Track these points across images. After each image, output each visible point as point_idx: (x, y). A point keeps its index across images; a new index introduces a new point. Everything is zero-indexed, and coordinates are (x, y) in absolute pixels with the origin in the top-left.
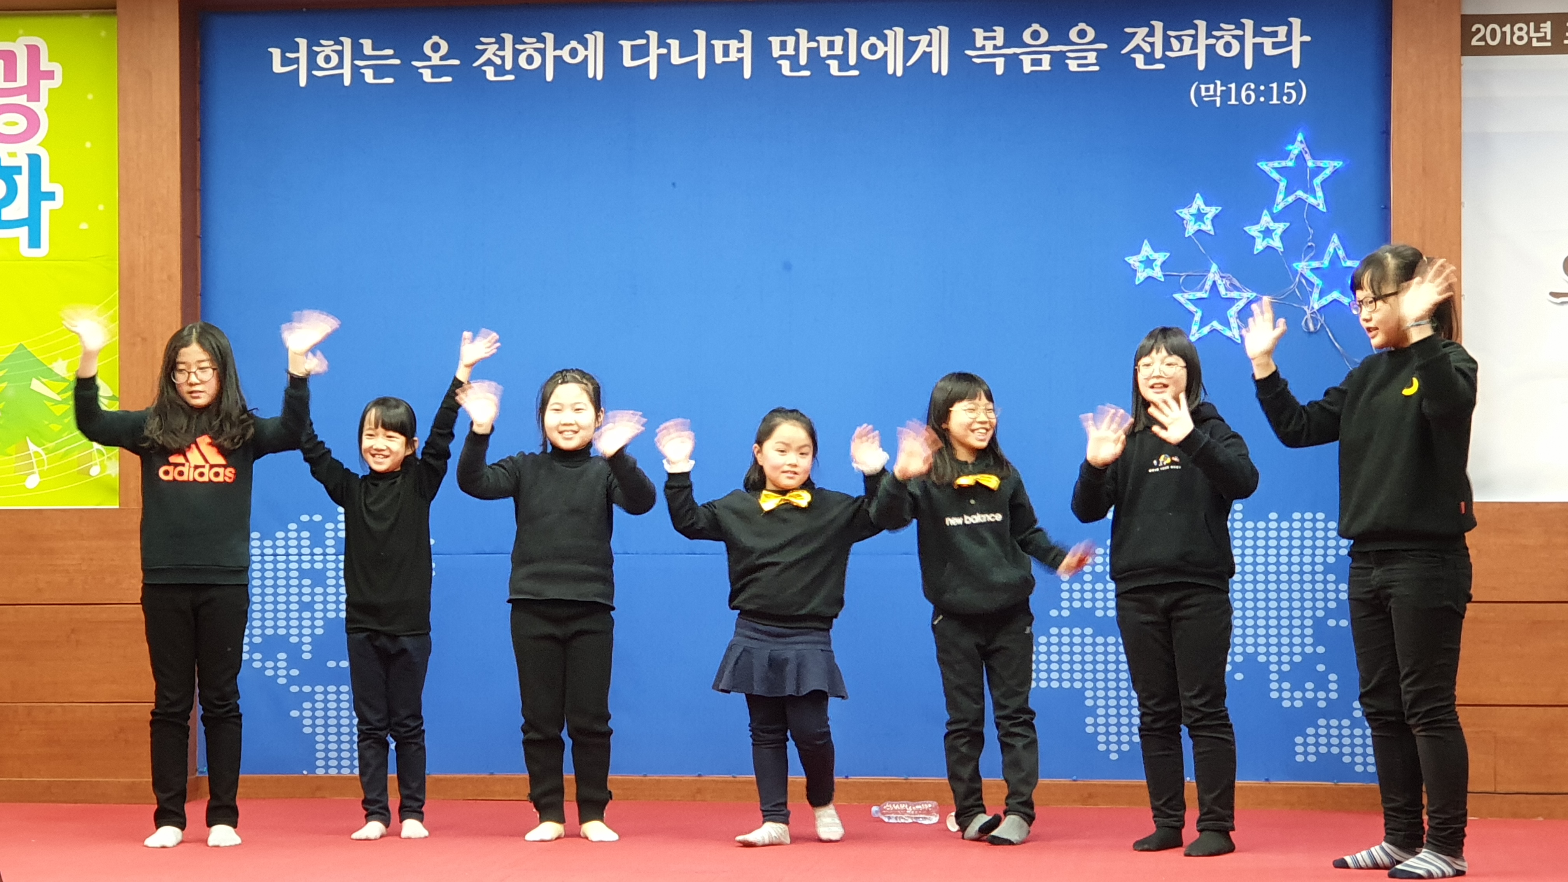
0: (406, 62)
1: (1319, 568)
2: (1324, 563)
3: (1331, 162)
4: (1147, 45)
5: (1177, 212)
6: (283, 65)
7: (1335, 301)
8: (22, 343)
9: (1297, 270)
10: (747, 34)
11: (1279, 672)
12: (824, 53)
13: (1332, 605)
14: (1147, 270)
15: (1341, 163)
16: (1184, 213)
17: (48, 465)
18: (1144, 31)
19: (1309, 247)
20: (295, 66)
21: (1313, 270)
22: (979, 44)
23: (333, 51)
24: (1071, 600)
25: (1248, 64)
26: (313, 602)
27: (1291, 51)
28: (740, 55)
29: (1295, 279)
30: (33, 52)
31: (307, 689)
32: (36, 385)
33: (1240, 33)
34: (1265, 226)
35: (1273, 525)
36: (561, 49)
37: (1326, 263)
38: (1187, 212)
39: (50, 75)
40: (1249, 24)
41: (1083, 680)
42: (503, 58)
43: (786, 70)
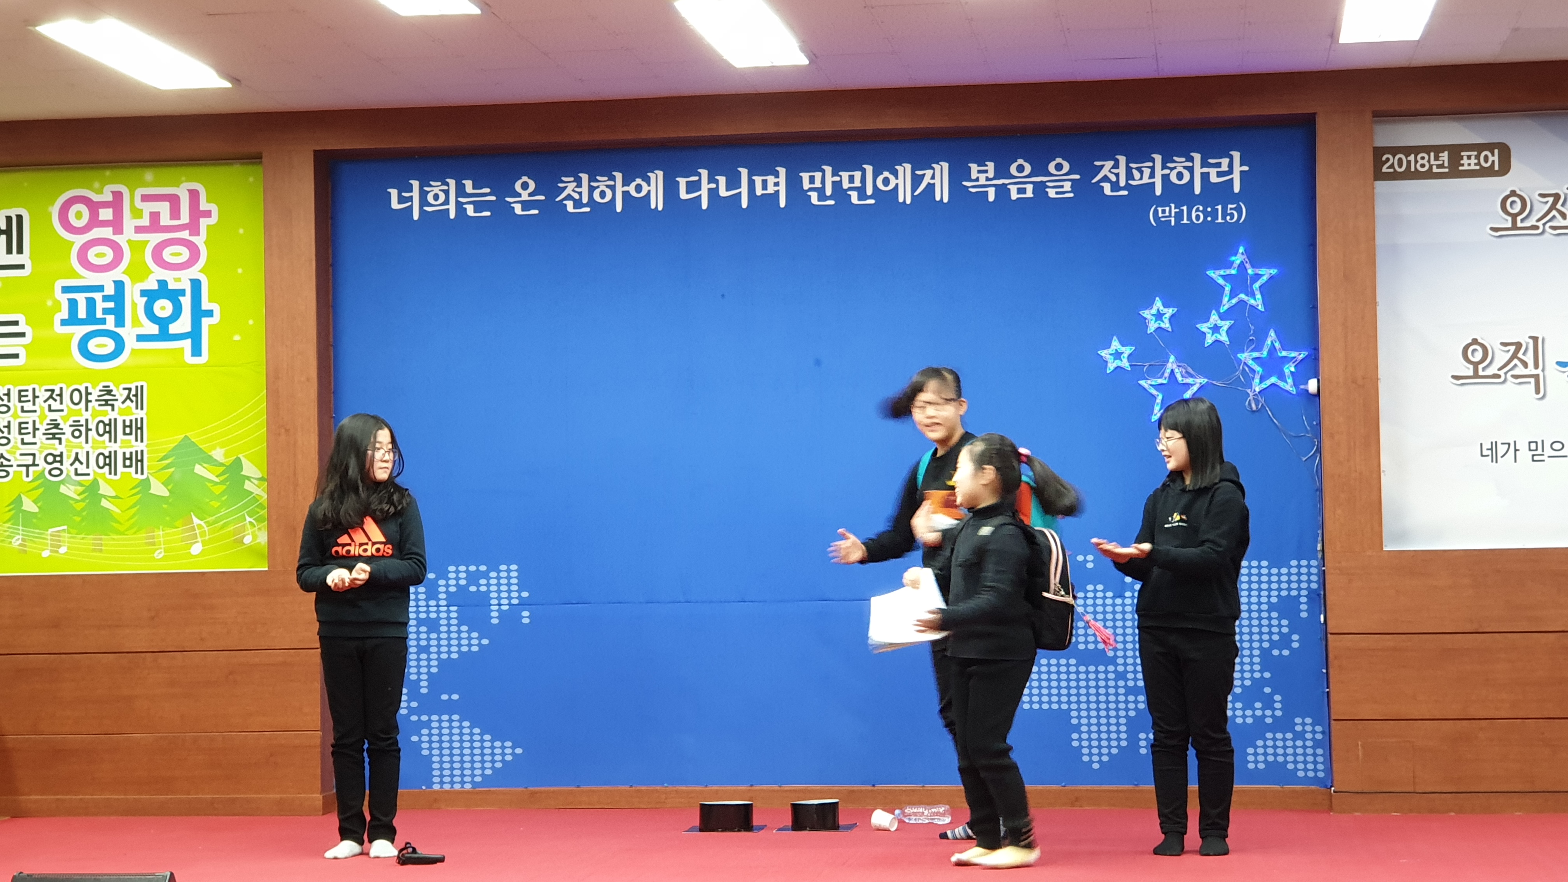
0: (501, 199)
1: (1264, 607)
2: (1269, 603)
3: (1268, 270)
4: (1113, 175)
5: (1141, 312)
6: (399, 203)
7: (1273, 385)
8: (187, 434)
9: (1241, 360)
10: (782, 171)
12: (846, 185)
13: (1276, 637)
14: (1116, 361)
15: (1276, 271)
16: (1146, 314)
17: (209, 535)
18: (1109, 164)
19: (1250, 340)
20: (409, 204)
21: (1255, 359)
22: (974, 177)
23: (440, 190)
25: (1197, 190)
26: (428, 646)
27: (1232, 179)
28: (776, 188)
29: (1239, 368)
30: (194, 195)
31: (424, 718)
32: (199, 469)
33: (1190, 164)
34: (1214, 323)
36: (628, 185)
37: (1265, 354)
38: (1148, 313)
39: (208, 214)
40: (1197, 157)
41: (1069, 702)
42: (580, 194)
43: (814, 200)
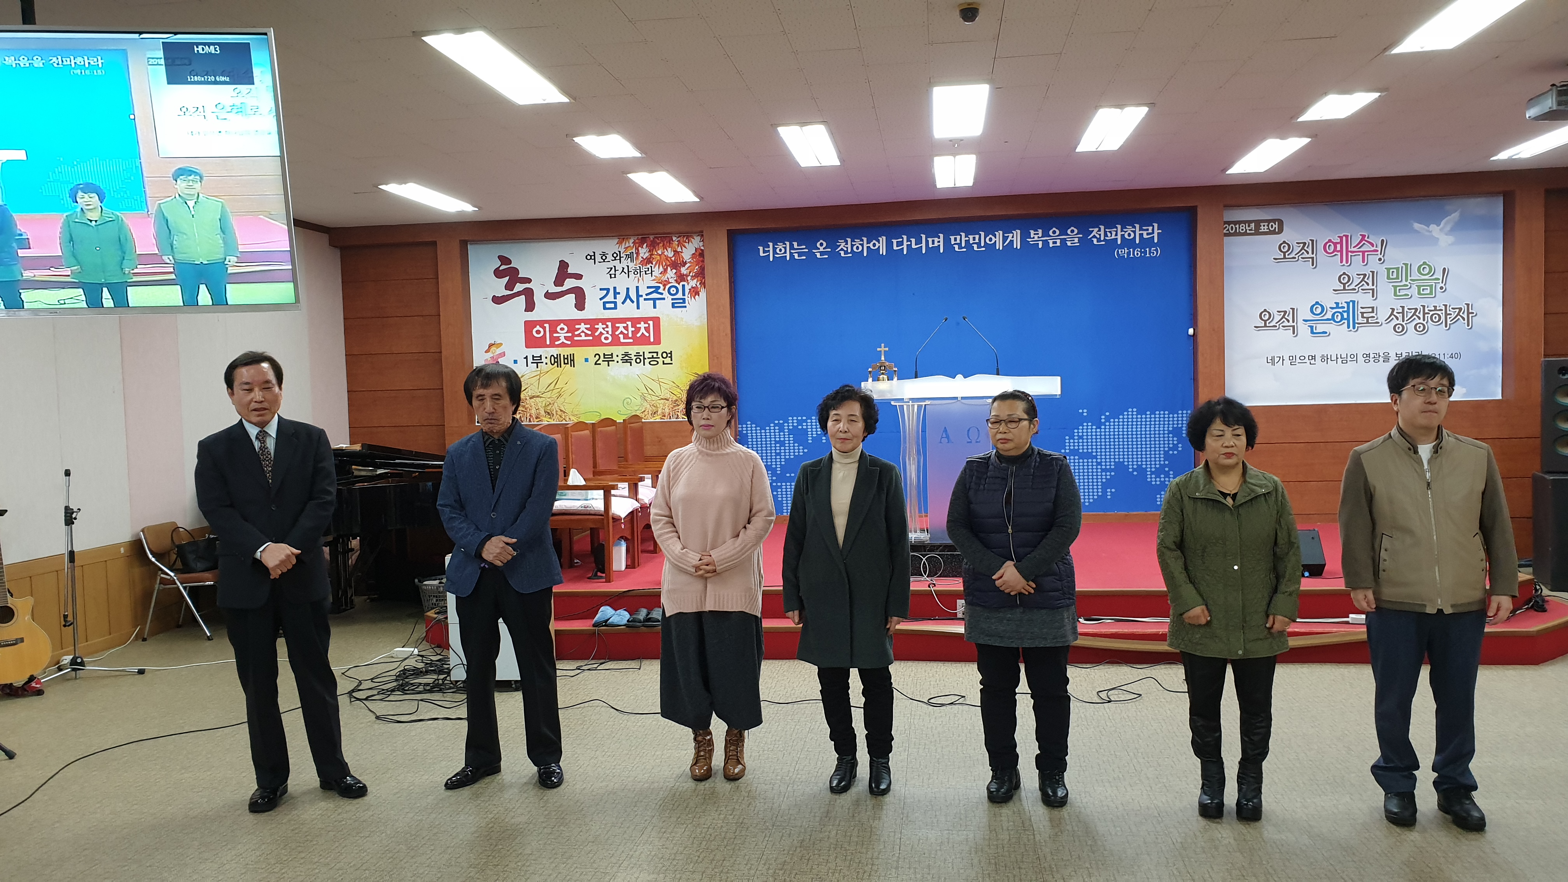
0: (810, 250)
1: (1166, 432)
2: (1168, 430)
4: (1098, 235)
6: (764, 253)
10: (941, 236)
11: (1151, 471)
12: (971, 242)
13: (1171, 446)
18: (1096, 229)
20: (768, 253)
22: (1032, 237)
23: (782, 247)
24: (1070, 446)
25: (1137, 242)
27: (1154, 236)
28: (939, 244)
33: (1134, 229)
35: (1148, 416)
36: (870, 243)
40: (1137, 226)
42: (847, 248)
43: (957, 249)
